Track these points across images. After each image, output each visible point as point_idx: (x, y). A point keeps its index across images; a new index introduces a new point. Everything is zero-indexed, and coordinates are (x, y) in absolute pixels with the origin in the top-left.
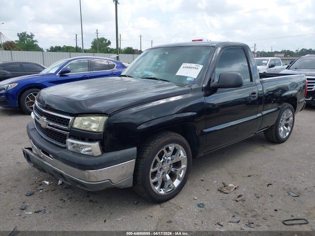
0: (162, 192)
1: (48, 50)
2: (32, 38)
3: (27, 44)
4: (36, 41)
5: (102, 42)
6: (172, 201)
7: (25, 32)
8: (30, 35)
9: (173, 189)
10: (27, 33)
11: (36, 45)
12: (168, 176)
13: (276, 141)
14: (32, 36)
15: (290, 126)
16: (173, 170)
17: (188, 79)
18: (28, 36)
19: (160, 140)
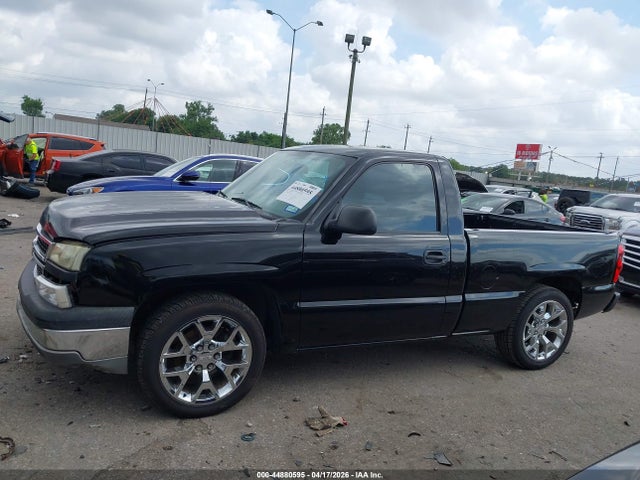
0: (188, 399)
1: (233, 137)
2: (209, 113)
3: (197, 124)
4: (213, 119)
5: (335, 132)
6: (207, 421)
7: (199, 102)
8: (206, 107)
9: (214, 400)
10: (202, 104)
11: (213, 126)
12: (205, 373)
13: (518, 363)
14: (210, 109)
15: (561, 338)
16: (220, 364)
17: (289, 209)
18: (204, 110)
19: (189, 305)
